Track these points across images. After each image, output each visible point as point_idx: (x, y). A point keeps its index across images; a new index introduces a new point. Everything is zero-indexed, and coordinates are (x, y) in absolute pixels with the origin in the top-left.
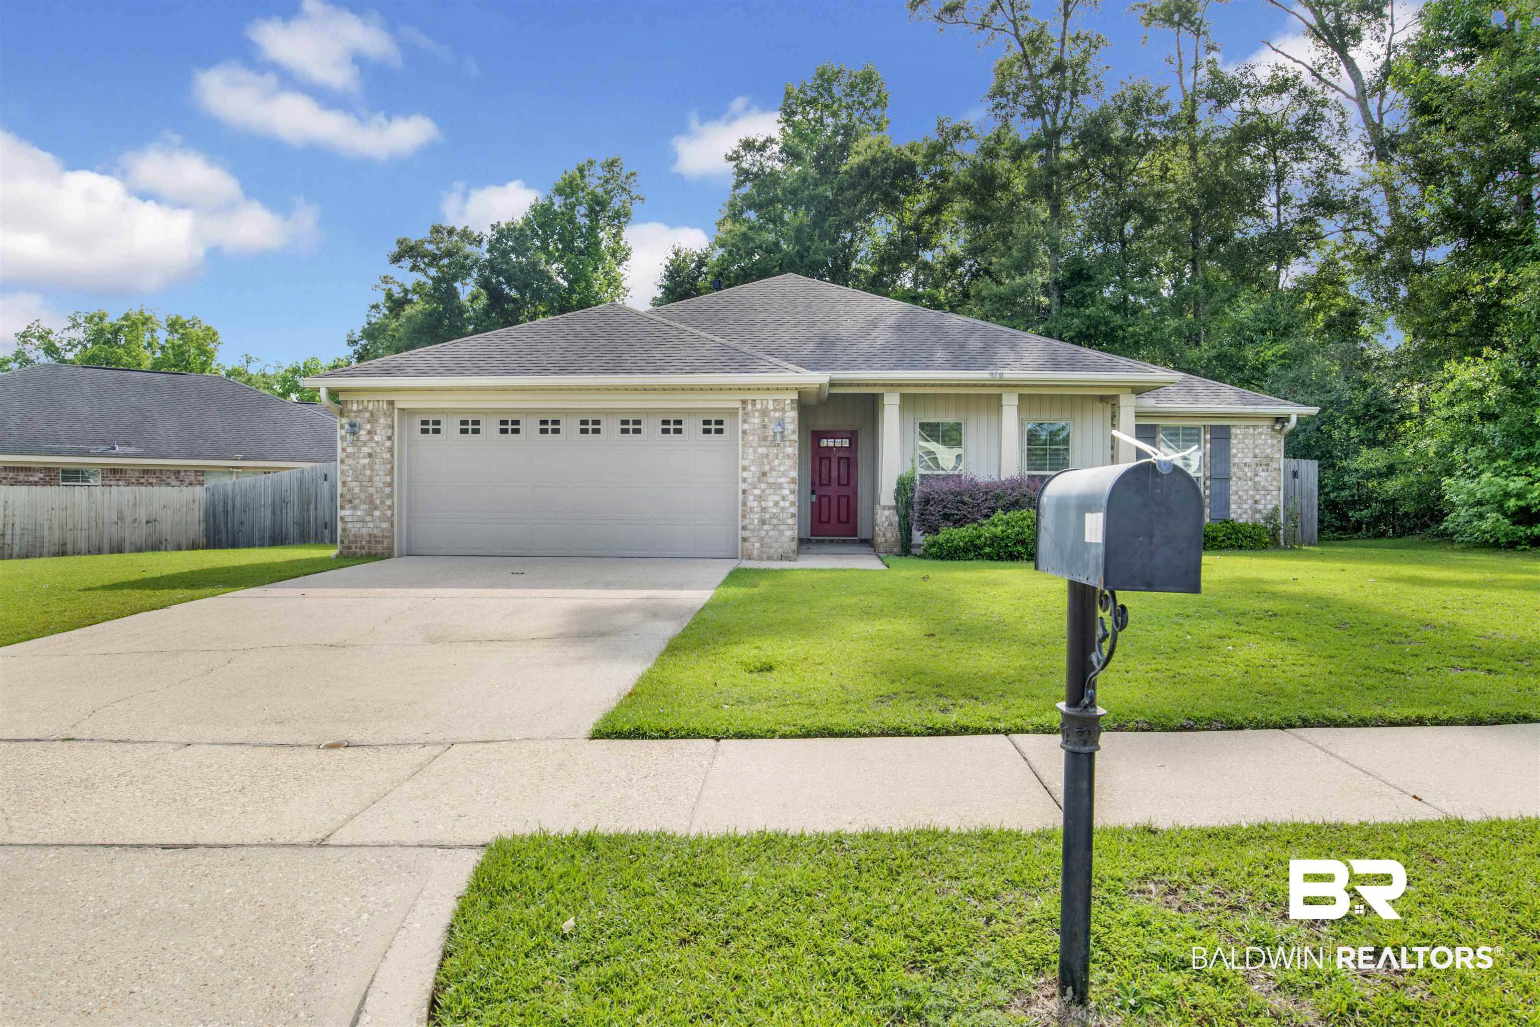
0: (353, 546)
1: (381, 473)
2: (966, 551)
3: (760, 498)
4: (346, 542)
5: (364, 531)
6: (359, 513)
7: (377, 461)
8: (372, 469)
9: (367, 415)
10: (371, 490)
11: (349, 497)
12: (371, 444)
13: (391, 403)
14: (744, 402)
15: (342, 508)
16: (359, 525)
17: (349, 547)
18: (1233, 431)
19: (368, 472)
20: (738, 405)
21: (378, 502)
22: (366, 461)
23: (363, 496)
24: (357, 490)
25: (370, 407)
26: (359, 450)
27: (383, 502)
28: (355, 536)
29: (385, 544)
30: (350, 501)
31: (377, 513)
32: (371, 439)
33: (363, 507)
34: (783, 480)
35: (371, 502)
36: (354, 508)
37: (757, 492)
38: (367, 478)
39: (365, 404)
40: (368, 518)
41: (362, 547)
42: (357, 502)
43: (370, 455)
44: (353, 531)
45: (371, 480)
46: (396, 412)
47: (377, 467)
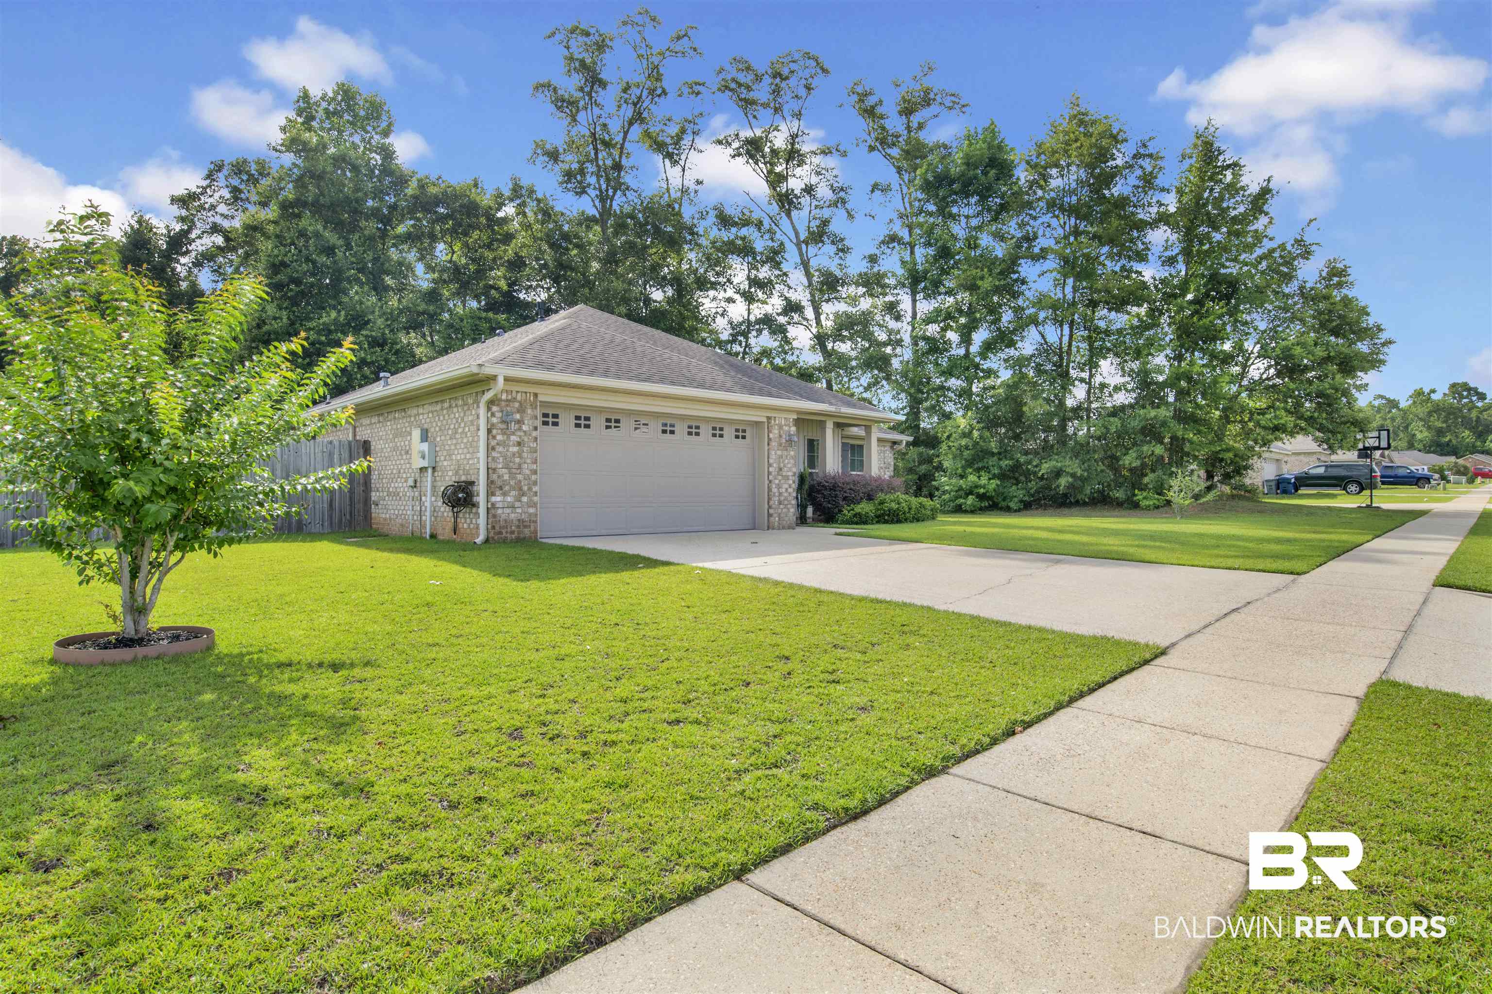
0: (504, 531)
1: (529, 461)
3: (779, 487)
4: (497, 528)
5: (513, 516)
6: (509, 499)
7: (525, 449)
8: (520, 457)
9: (517, 405)
10: (520, 477)
11: (499, 483)
12: (519, 433)
13: (536, 395)
14: (769, 418)
16: (508, 511)
17: (500, 533)
19: (517, 460)
20: (765, 420)
21: (525, 488)
22: (516, 449)
23: (512, 483)
24: (506, 477)
25: (519, 397)
26: (508, 438)
27: (530, 489)
28: (506, 521)
29: (532, 528)
30: (501, 488)
31: (525, 499)
32: (520, 429)
33: (513, 493)
34: (790, 474)
35: (521, 489)
36: (505, 494)
37: (777, 482)
38: (516, 466)
39: (514, 394)
40: (517, 504)
41: (512, 532)
42: (507, 488)
43: (519, 444)
44: (503, 517)
45: (520, 467)
46: (539, 404)
47: (525, 455)
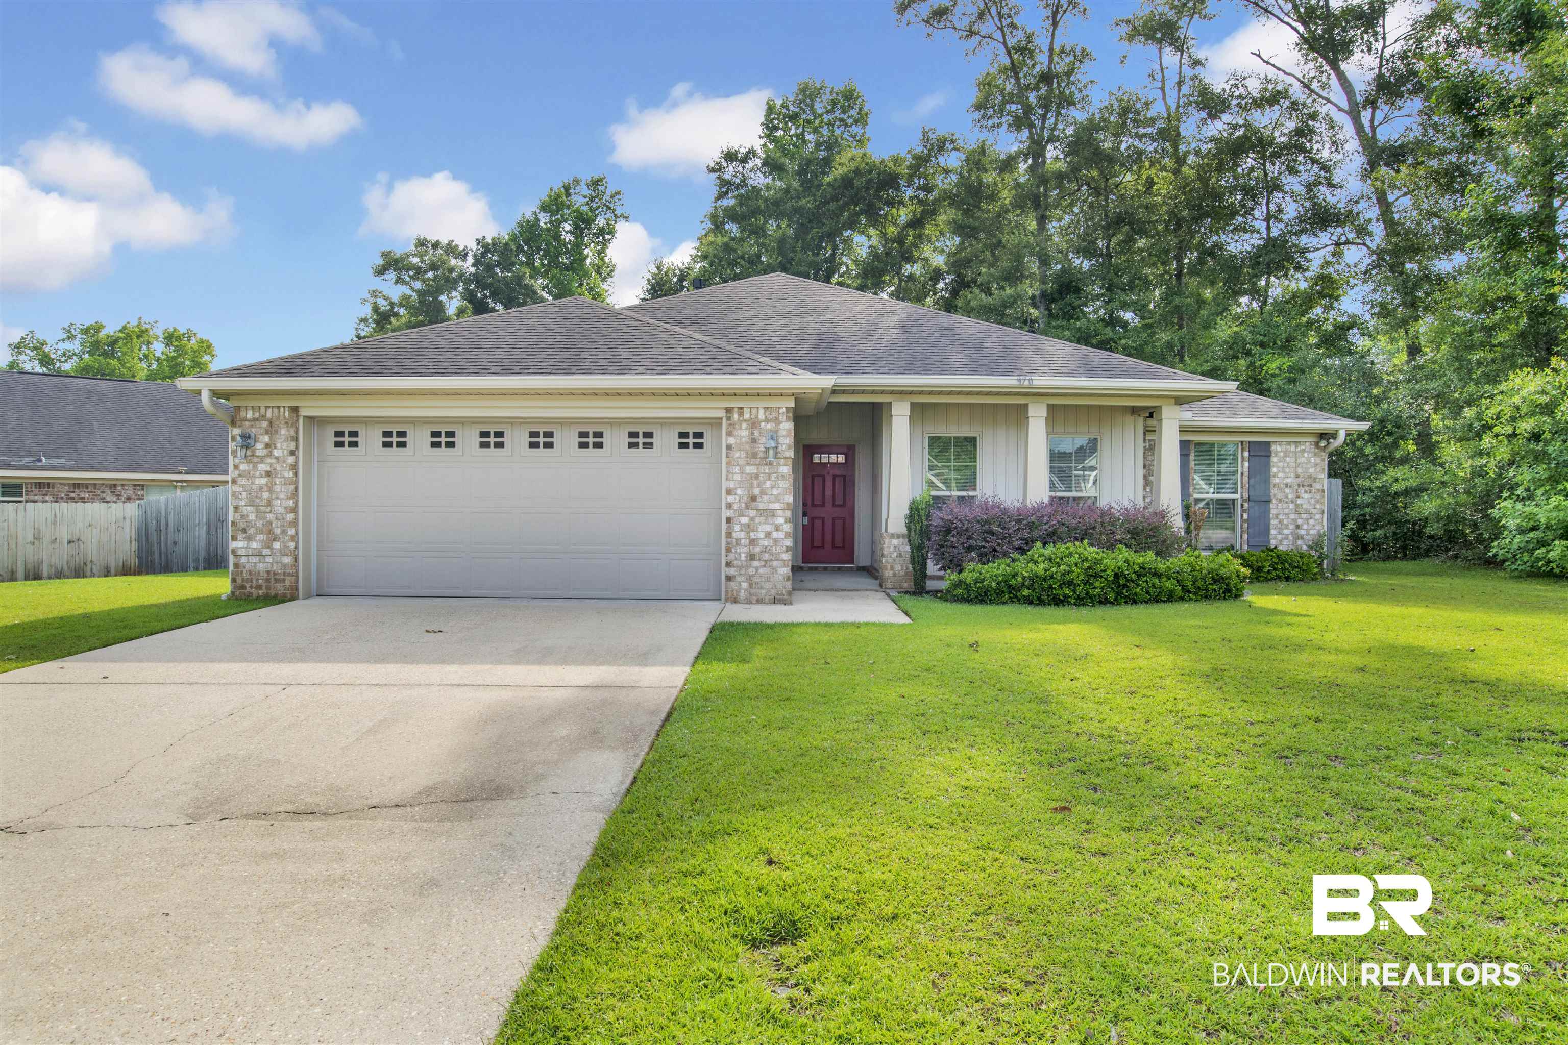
0: (248, 585)
1: (282, 496)
2: (999, 593)
3: (748, 528)
4: (239, 581)
5: (261, 567)
6: (254, 545)
7: (278, 481)
8: (271, 491)
9: (265, 424)
10: (270, 517)
11: (242, 525)
12: (269, 460)
13: (295, 410)
14: (729, 410)
15: (234, 538)
16: (255, 560)
17: (243, 587)
18: (1274, 448)
19: (266, 495)
20: (722, 414)
21: (278, 531)
22: (264, 481)
23: (259, 524)
24: (252, 517)
25: (269, 414)
26: (255, 468)
27: (284, 532)
28: (250, 573)
29: (287, 583)
30: (244, 531)
31: (277, 545)
32: (270, 455)
33: (260, 537)
34: (776, 506)
35: (270, 532)
36: (249, 539)
37: (745, 520)
38: (265, 502)
39: (263, 410)
40: (266, 552)
41: (259, 587)
42: (252, 531)
43: (268, 474)
44: (248, 567)
45: (269, 504)
46: (301, 420)
47: (277, 488)
